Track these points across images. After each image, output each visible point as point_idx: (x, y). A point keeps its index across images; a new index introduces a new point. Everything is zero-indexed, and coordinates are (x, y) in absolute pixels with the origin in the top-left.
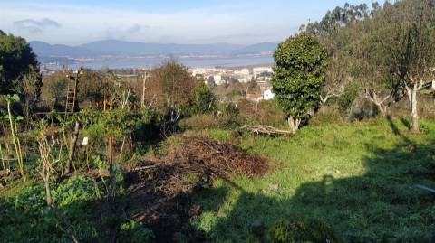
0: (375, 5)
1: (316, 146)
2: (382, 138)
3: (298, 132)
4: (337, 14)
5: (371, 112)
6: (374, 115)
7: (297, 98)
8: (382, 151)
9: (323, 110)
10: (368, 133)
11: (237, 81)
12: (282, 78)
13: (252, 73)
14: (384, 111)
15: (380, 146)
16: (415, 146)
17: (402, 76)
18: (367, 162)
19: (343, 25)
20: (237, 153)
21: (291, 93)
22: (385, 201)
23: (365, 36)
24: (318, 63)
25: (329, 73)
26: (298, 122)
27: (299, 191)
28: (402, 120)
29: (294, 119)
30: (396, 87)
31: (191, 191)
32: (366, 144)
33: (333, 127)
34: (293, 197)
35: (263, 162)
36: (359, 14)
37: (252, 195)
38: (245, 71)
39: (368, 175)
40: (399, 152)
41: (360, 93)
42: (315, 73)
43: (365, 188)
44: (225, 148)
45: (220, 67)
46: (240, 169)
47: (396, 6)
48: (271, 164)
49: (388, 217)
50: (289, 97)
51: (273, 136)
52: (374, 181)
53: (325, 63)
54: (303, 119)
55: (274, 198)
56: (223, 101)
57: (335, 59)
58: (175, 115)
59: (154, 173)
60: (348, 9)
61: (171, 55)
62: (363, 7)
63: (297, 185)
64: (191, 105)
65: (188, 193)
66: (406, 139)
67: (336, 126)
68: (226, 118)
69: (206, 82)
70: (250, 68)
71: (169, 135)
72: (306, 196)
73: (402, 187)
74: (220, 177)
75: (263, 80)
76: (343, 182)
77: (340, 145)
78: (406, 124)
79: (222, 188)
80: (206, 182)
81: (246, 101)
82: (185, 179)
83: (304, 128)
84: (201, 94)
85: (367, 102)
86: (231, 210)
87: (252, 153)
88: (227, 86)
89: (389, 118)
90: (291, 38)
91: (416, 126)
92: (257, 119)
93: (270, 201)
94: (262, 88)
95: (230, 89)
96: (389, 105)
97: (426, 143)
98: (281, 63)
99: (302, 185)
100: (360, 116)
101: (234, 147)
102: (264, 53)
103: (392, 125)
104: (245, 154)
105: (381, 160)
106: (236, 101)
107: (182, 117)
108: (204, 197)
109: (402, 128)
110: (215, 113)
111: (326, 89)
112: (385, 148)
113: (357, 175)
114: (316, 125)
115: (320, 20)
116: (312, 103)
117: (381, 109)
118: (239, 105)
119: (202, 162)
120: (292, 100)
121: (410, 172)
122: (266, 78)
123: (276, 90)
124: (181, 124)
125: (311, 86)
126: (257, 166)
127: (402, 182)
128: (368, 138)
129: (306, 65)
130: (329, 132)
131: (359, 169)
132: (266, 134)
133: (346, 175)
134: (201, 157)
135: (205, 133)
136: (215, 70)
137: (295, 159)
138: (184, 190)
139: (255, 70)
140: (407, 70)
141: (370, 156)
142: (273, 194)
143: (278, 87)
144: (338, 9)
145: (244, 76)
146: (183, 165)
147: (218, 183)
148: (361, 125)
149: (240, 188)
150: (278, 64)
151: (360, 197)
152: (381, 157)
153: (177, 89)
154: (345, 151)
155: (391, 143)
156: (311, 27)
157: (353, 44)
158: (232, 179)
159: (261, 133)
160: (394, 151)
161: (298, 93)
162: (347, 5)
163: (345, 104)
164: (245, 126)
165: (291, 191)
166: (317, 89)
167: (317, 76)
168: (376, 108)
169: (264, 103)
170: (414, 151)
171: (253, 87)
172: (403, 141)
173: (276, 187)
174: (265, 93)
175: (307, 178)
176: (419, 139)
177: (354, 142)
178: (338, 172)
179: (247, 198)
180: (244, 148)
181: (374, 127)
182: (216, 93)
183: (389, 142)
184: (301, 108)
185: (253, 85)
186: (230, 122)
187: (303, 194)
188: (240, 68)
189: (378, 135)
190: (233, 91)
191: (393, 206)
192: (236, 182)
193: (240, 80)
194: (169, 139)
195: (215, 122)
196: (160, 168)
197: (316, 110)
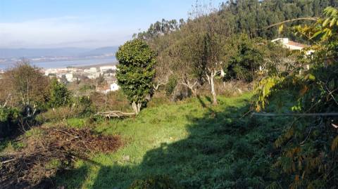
0: (181, 21)
1: (154, 122)
2: (195, 110)
3: (140, 113)
4: (158, 27)
5: (187, 94)
6: (189, 96)
7: (137, 87)
8: (197, 119)
9: (156, 95)
10: (187, 108)
11: (87, 78)
12: (124, 73)
13: (99, 71)
14: (195, 92)
15: (195, 116)
16: (216, 113)
17: (203, 68)
18: (189, 128)
19: (163, 34)
20: (94, 136)
21: (132, 84)
22: (203, 153)
23: (177, 42)
24: (149, 61)
25: (157, 68)
26: (139, 105)
27: (145, 158)
28: (206, 97)
29: (137, 103)
30: (200, 75)
31: (54, 176)
32: (187, 116)
33: (164, 107)
34: (142, 163)
35: (116, 139)
36: (172, 27)
37: (109, 168)
38: (93, 70)
39: (191, 137)
40: (207, 118)
41: (178, 81)
42: (148, 68)
43: (190, 147)
44: (83, 133)
45: (71, 67)
46: (97, 148)
47: (195, 21)
48: (122, 140)
49: (206, 164)
50: (131, 87)
51: (122, 118)
52: (195, 141)
53: (154, 61)
54: (143, 103)
55: (128, 167)
56: (76, 95)
57: (160, 58)
58: (31, 111)
59: (16, 166)
60: (165, 23)
61: (23, 59)
62: (174, 22)
63: (143, 153)
64: (47, 101)
65: (51, 177)
66: (210, 110)
67: (166, 105)
68: (81, 108)
69: (59, 80)
70: (97, 67)
71: (27, 129)
72: (150, 160)
73: (212, 142)
74: (81, 158)
75: (109, 76)
76: (175, 145)
77: (170, 119)
78: (209, 99)
79: (82, 167)
80: (68, 165)
81: (97, 94)
82: (47, 166)
83: (145, 109)
84: (56, 90)
85: (184, 87)
86: (92, 184)
87: (106, 134)
88: (78, 82)
89: (198, 96)
90: (128, 43)
91: (215, 100)
92: (108, 107)
93: (125, 170)
94: (109, 82)
95: (81, 85)
96: (198, 88)
97: (222, 111)
98: (122, 62)
99: (148, 153)
100: (180, 97)
101: (90, 131)
102: (107, 55)
103: (201, 102)
104: (100, 136)
105: (197, 125)
106: (88, 94)
107: (38, 112)
108: (67, 179)
109: (207, 102)
110: (71, 105)
111: (156, 79)
112: (198, 117)
113: (183, 138)
114: (153, 106)
115: (146, 31)
116: (148, 90)
117: (193, 91)
118: (91, 96)
119: (62, 148)
120: (133, 89)
121: (216, 132)
122: (111, 74)
123: (121, 83)
124: (38, 117)
125: (146, 78)
126: (112, 144)
127: (212, 139)
128: (187, 112)
129: (141, 62)
130: (162, 111)
131: (184, 134)
132: (116, 117)
133: (177, 140)
134: (61, 144)
135: (64, 123)
136: (66, 69)
137: (140, 133)
138: (48, 176)
139: (101, 68)
140: (206, 64)
141: (190, 123)
142: (126, 164)
143: (122, 80)
144: (158, 23)
145: (93, 73)
146: (45, 153)
147: (78, 164)
148: (182, 103)
149: (99, 164)
150: (120, 62)
151: (186, 153)
152: (197, 124)
153: (31, 88)
154: (174, 123)
155: (202, 113)
156: (141, 35)
157: (171, 48)
158: (91, 158)
159: (112, 118)
160: (204, 118)
161: (137, 84)
162: (163, 20)
163: (170, 90)
164: (98, 113)
165: (139, 159)
166: (151, 80)
167: (150, 70)
168: (189, 91)
169: (111, 94)
170: (216, 117)
171: (101, 82)
172: (208, 111)
173: (128, 157)
174: (112, 86)
175: (150, 147)
176: (218, 109)
177: (179, 115)
178: (171, 138)
179: (105, 171)
180: (99, 131)
181: (190, 104)
182: (69, 89)
183: (200, 113)
184: (141, 95)
185: (101, 80)
186: (85, 112)
187: (148, 159)
188: (88, 68)
189: (193, 109)
190: (85, 86)
191: (208, 156)
192: (95, 160)
193: (90, 77)
194: (28, 133)
195: (71, 112)
196: (21, 160)
197: (151, 95)
